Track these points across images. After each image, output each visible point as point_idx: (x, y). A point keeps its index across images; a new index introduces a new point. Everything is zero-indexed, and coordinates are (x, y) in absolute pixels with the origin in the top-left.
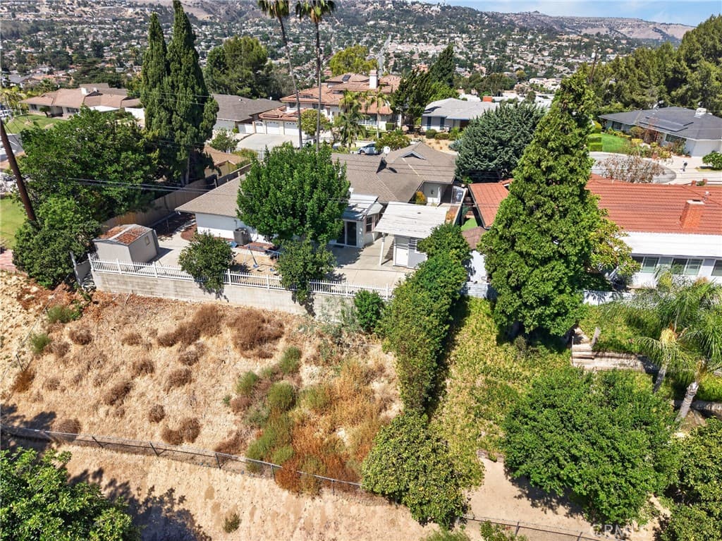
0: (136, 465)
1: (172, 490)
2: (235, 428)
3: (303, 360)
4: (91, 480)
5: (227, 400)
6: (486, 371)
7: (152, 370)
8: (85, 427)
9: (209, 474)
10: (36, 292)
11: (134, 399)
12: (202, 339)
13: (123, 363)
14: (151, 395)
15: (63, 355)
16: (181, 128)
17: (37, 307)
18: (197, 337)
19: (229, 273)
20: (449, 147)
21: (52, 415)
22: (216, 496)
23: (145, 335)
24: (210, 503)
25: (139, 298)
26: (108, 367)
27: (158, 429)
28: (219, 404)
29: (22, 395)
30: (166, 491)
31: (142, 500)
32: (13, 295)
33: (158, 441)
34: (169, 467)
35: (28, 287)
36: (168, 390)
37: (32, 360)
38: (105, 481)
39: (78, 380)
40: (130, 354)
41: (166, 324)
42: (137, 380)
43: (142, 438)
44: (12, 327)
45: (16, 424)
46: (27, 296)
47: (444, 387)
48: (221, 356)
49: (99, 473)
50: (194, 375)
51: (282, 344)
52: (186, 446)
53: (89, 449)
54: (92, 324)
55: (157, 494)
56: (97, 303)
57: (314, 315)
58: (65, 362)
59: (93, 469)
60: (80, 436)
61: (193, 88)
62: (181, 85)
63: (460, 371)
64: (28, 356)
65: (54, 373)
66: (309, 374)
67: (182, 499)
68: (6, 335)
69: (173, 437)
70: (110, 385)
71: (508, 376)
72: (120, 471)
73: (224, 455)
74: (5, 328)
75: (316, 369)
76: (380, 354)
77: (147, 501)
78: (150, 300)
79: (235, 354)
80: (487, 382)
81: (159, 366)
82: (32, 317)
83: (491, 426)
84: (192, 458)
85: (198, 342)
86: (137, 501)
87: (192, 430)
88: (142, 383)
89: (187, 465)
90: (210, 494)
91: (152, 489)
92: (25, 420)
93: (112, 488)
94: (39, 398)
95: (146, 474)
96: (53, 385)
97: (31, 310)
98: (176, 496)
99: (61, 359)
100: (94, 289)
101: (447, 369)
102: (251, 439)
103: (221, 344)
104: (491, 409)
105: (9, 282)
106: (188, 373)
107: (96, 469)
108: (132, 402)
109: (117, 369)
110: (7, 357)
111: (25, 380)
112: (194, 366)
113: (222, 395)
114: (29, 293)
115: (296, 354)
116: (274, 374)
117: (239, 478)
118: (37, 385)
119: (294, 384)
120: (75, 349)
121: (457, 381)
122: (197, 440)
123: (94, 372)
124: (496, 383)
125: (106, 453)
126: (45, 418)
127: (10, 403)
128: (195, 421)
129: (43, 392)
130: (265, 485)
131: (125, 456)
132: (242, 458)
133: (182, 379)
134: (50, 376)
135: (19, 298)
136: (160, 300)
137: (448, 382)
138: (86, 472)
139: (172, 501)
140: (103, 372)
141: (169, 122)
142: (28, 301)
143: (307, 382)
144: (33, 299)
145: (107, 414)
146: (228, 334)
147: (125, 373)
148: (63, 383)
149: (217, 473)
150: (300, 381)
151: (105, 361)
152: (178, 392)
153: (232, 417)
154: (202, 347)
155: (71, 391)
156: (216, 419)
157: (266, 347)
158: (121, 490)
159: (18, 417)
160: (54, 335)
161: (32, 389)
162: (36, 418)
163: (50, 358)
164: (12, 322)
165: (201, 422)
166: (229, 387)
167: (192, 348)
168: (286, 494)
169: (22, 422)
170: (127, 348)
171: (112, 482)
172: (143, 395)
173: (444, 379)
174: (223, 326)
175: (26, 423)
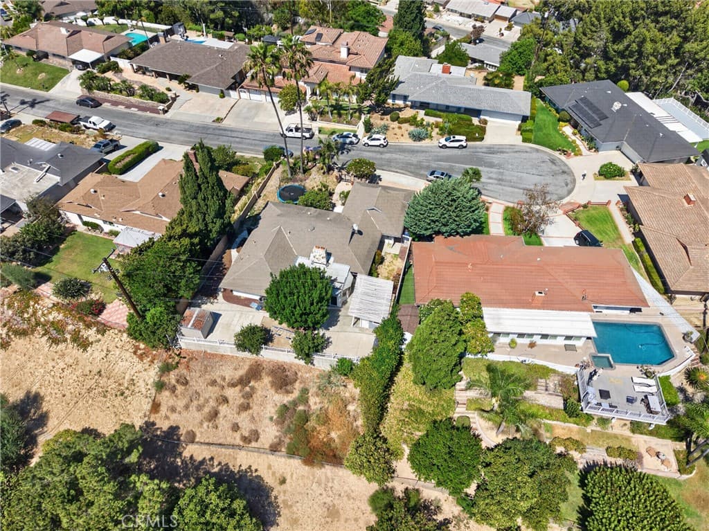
0: (230, 455)
1: (250, 466)
2: (277, 434)
3: (310, 394)
4: (208, 462)
5: (271, 419)
6: (409, 399)
7: (228, 402)
8: (198, 435)
9: (268, 458)
10: (144, 349)
11: (221, 419)
12: (252, 383)
13: (210, 397)
14: (230, 416)
15: (174, 392)
16: (213, 222)
17: (149, 359)
18: (249, 382)
19: (263, 346)
20: (409, 134)
21: (177, 428)
22: (273, 468)
23: (219, 380)
24: (270, 472)
25: (209, 354)
26: (202, 399)
27: (237, 435)
28: (267, 421)
29: (157, 415)
30: (247, 467)
31: (236, 471)
32: (130, 350)
33: (238, 441)
34: (247, 455)
35: (137, 344)
36: (239, 413)
37: (156, 394)
38: (216, 463)
39: (187, 407)
40: (212, 392)
41: (230, 373)
42: (220, 408)
43: (229, 440)
44: (136, 372)
45: (159, 433)
46: (139, 352)
47: (387, 408)
48: (264, 393)
49: (212, 459)
50: (251, 405)
51: (297, 385)
52: (253, 444)
53: (204, 447)
54: (185, 372)
55: (243, 468)
56: (185, 358)
57: (314, 365)
58: (176, 396)
59: (208, 457)
60: (197, 440)
61: (217, 195)
62: (210, 197)
63: (396, 399)
64: (153, 391)
65: (171, 402)
66: (315, 403)
67: (256, 470)
68: (134, 378)
69: (246, 440)
70: (206, 410)
71: (420, 402)
72: (222, 458)
73: (274, 449)
74: (132, 374)
75: (318, 400)
76: (352, 390)
77: (239, 472)
78: (216, 355)
79: (272, 391)
80: (410, 405)
81: (230, 399)
82: (147, 367)
83: (410, 429)
84: (258, 450)
85: (250, 385)
86: (234, 472)
87: (255, 436)
88: (223, 409)
89: (256, 454)
90: (269, 467)
91: (241, 466)
92: (163, 430)
93: (220, 467)
94: (167, 417)
95: (236, 459)
96: (173, 410)
97: (145, 361)
98: (253, 468)
99: (173, 395)
100: (181, 348)
101: (389, 397)
102: (287, 441)
103: (264, 385)
104: (410, 421)
105: (123, 339)
106: (248, 404)
107: (210, 457)
108: (220, 421)
109: (207, 401)
110: (139, 392)
111: (156, 407)
112: (251, 400)
113: (268, 415)
114: (140, 349)
115: (305, 391)
116: (295, 403)
117: (283, 460)
118: (164, 410)
119: (306, 409)
120: (180, 388)
121: (394, 404)
122: (259, 440)
123: (195, 403)
124: (414, 405)
125: (213, 448)
126: (174, 430)
127: (151, 420)
128: (257, 431)
129: (169, 414)
130: (296, 462)
131: (223, 450)
132: (283, 450)
133: (245, 407)
134: (170, 404)
135: (135, 353)
136: (222, 356)
137: (389, 405)
138: (204, 459)
139: (251, 471)
140: (200, 402)
141: (204, 220)
142: (141, 355)
143: (313, 407)
144: (144, 353)
145: (208, 428)
146: (267, 380)
147: (212, 403)
148: (178, 409)
149: (271, 457)
150: (309, 407)
151: (199, 395)
152: (244, 415)
153: (275, 428)
154: (253, 388)
155: (185, 414)
156: (267, 429)
157: (289, 388)
158: (225, 467)
159: (158, 428)
160: (165, 379)
161: (161, 412)
162: (169, 429)
163: (166, 393)
164: (135, 369)
165: (259, 431)
166: (271, 411)
167: (247, 389)
168: (307, 468)
169: (161, 431)
170: (210, 388)
171: (220, 463)
172: (225, 416)
173: (387, 403)
174: (263, 374)
175: (164, 432)
